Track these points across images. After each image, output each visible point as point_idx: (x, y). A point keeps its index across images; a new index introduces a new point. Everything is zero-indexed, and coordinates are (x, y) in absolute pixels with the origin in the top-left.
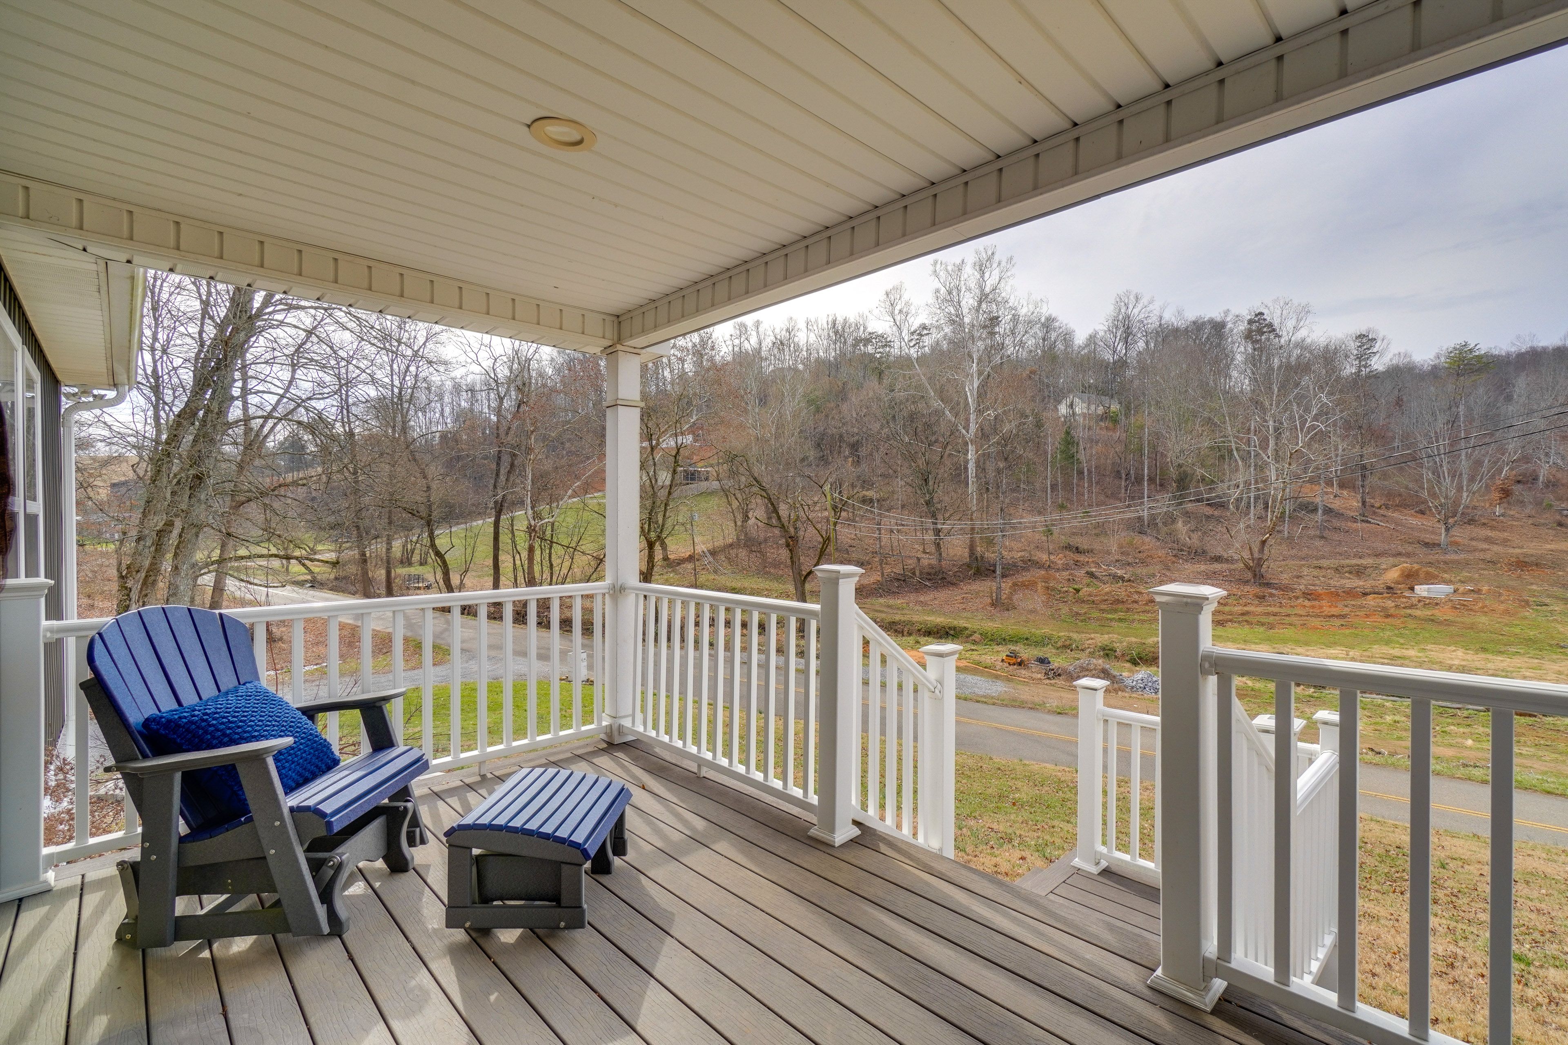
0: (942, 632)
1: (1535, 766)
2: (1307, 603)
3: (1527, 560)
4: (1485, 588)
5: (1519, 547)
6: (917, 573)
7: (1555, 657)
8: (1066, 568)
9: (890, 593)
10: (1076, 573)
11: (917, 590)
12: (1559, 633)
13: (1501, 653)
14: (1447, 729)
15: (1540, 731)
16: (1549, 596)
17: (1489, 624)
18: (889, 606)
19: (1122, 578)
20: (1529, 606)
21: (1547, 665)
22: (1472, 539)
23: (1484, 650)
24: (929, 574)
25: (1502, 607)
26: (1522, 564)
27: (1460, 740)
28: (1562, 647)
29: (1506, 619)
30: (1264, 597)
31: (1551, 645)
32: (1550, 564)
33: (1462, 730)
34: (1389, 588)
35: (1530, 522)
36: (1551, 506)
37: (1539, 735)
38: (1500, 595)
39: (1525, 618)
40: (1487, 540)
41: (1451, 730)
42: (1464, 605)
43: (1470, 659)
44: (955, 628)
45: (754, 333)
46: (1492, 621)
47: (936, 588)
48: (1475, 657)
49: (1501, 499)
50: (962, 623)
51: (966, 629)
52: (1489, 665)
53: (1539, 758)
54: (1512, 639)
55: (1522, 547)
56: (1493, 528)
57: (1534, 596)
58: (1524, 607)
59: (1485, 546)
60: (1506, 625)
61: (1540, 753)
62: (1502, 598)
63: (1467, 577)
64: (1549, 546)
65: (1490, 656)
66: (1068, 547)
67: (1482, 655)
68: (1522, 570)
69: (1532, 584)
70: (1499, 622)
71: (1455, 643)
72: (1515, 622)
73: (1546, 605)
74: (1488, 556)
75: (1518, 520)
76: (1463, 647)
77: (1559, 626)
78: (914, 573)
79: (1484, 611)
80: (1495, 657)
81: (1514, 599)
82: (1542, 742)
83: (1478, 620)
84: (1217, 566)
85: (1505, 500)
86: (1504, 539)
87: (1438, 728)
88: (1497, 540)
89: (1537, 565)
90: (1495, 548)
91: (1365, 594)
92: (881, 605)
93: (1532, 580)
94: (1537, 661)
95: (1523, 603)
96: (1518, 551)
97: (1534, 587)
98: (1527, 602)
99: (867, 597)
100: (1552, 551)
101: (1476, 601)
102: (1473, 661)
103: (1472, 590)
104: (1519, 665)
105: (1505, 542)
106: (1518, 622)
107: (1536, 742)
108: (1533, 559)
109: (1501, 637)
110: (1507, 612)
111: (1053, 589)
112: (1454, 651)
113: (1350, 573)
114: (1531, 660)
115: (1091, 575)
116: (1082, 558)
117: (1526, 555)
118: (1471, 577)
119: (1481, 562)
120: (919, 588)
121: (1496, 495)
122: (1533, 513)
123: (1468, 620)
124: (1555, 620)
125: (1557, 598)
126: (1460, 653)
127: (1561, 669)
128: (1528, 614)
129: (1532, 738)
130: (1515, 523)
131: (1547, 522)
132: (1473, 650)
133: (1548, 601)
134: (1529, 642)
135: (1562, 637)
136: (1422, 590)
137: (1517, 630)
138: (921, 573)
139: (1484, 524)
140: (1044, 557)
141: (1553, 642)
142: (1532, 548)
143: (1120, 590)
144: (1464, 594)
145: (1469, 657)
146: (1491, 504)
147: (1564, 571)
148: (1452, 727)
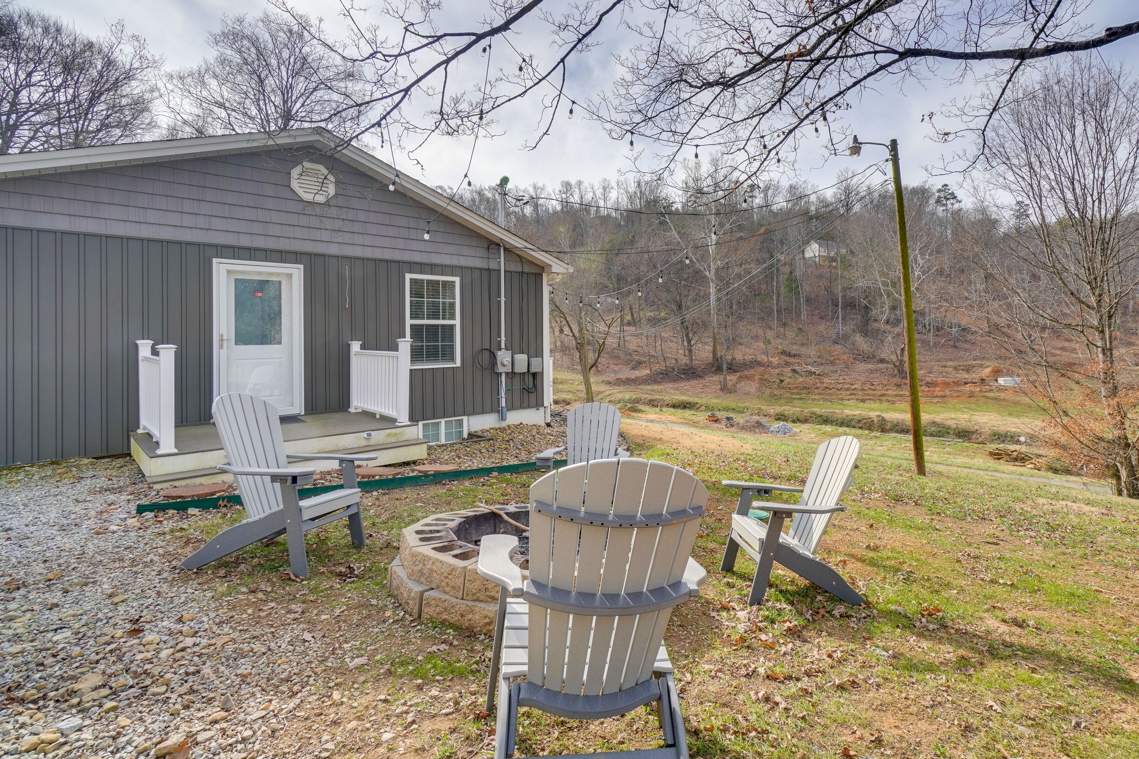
0: (682, 406)
2: (927, 389)
6: (676, 369)
8: (778, 366)
9: (656, 382)
10: (785, 370)
11: (675, 381)
13: (1018, 416)
18: (652, 390)
19: (814, 373)
23: (1010, 415)
24: (684, 370)
30: (900, 385)
34: (983, 380)
42: (1021, 390)
44: (690, 403)
45: (577, 190)
47: (688, 379)
48: (999, 418)
50: (696, 400)
51: (697, 403)
66: (784, 353)
78: (674, 369)
80: (1011, 419)
84: (881, 366)
86: (1074, 348)
91: (966, 383)
92: (648, 390)
94: (1032, 420)
99: (639, 385)
104: (1018, 422)
111: (765, 380)
112: (990, 415)
113: (963, 370)
114: (1029, 420)
115: (794, 371)
116: (792, 360)
120: (676, 379)
126: (992, 416)
132: (1002, 415)
136: (1001, 381)
138: (678, 369)
140: (765, 359)
143: (810, 381)
145: (995, 418)
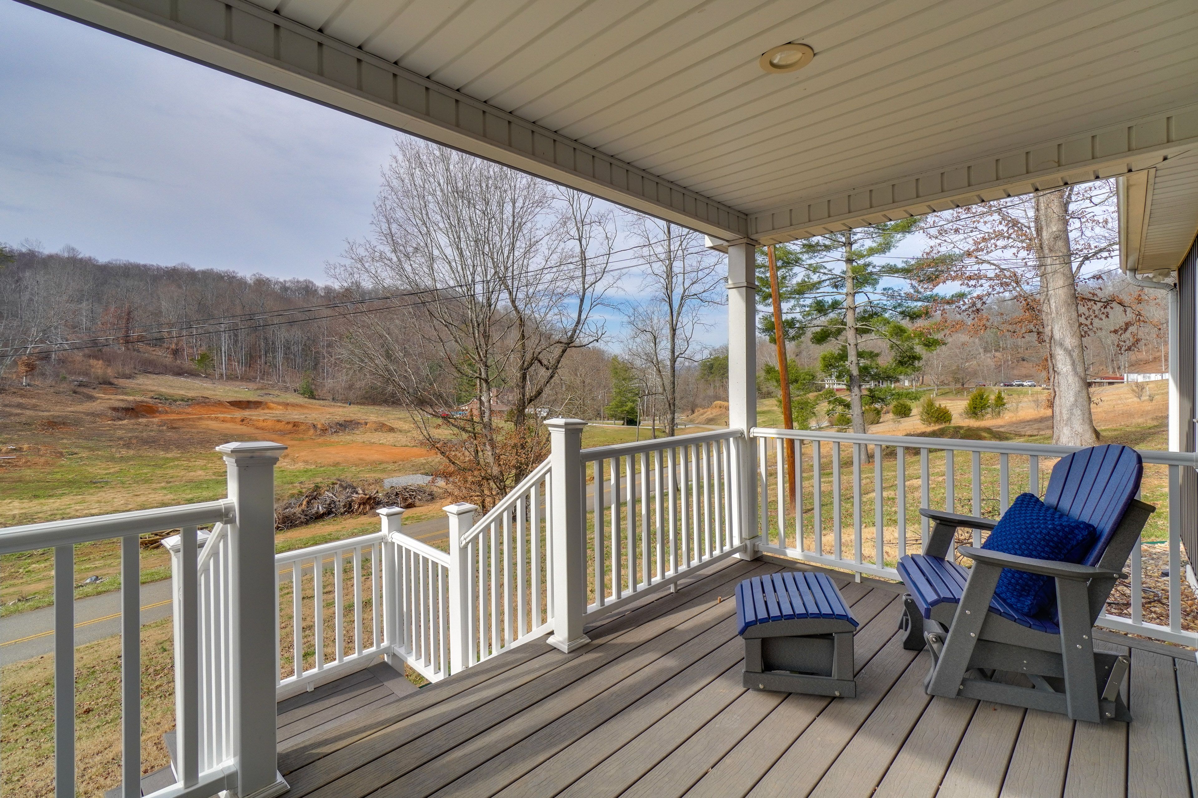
1: (110, 572)
3: (55, 420)
4: (25, 446)
5: (47, 411)
7: (91, 491)
12: (89, 473)
13: (50, 496)
14: (30, 568)
15: (102, 546)
16: (77, 447)
17: (35, 476)
20: (63, 456)
21: (88, 498)
22: (6, 406)
23: (36, 497)
25: (42, 460)
26: (52, 424)
27: (45, 574)
28: (95, 483)
29: (48, 469)
31: (86, 483)
32: (73, 422)
33: (43, 565)
35: (52, 390)
36: (65, 378)
37: (102, 550)
38: (39, 450)
39: (63, 466)
40: (19, 406)
41: (35, 568)
42: (9, 463)
43: (27, 507)
46: (36, 472)
48: (31, 504)
49: (27, 372)
52: (45, 508)
53: (110, 566)
54: (56, 484)
55: (49, 411)
56: (22, 396)
57: (66, 448)
58: (59, 457)
59: (19, 411)
60: (49, 473)
61: (109, 562)
62: (41, 453)
63: (7, 438)
64: (69, 409)
65: (42, 501)
67: (36, 502)
68: (53, 429)
69: (63, 439)
70: (42, 473)
71: (9, 496)
72: (55, 470)
73: (76, 454)
74: (24, 419)
75: (42, 389)
76: (17, 498)
77: (88, 468)
79: (28, 465)
80: (47, 501)
81: (51, 452)
82: (106, 554)
83: (24, 473)
85: (30, 373)
86: (34, 405)
87: (21, 570)
88: (28, 405)
89: (64, 423)
90: (28, 413)
93: (62, 436)
94: (80, 497)
95: (58, 455)
96: (46, 414)
97: (65, 441)
98: (61, 453)
100: (73, 412)
101: (19, 458)
102: (30, 507)
103: (15, 449)
104: (68, 503)
105: (34, 407)
106: (57, 470)
107: (102, 555)
108: (60, 419)
109: (47, 484)
110: (47, 463)
112: (10, 503)
114: (75, 497)
117: (54, 417)
118: (11, 438)
119: (18, 425)
121: (22, 369)
122: (53, 383)
123: (15, 475)
124: (84, 464)
125: (83, 448)
126: (16, 503)
127: (99, 499)
128: (63, 462)
129: (98, 554)
130: (41, 392)
131: (65, 390)
132: (26, 499)
133: (76, 450)
134: (70, 484)
135: (92, 475)
137: (59, 476)
139: (14, 393)
141: (87, 481)
142: (56, 411)
144: (7, 453)
145: (24, 505)
146: (18, 376)
147: (84, 427)
148: (34, 566)
